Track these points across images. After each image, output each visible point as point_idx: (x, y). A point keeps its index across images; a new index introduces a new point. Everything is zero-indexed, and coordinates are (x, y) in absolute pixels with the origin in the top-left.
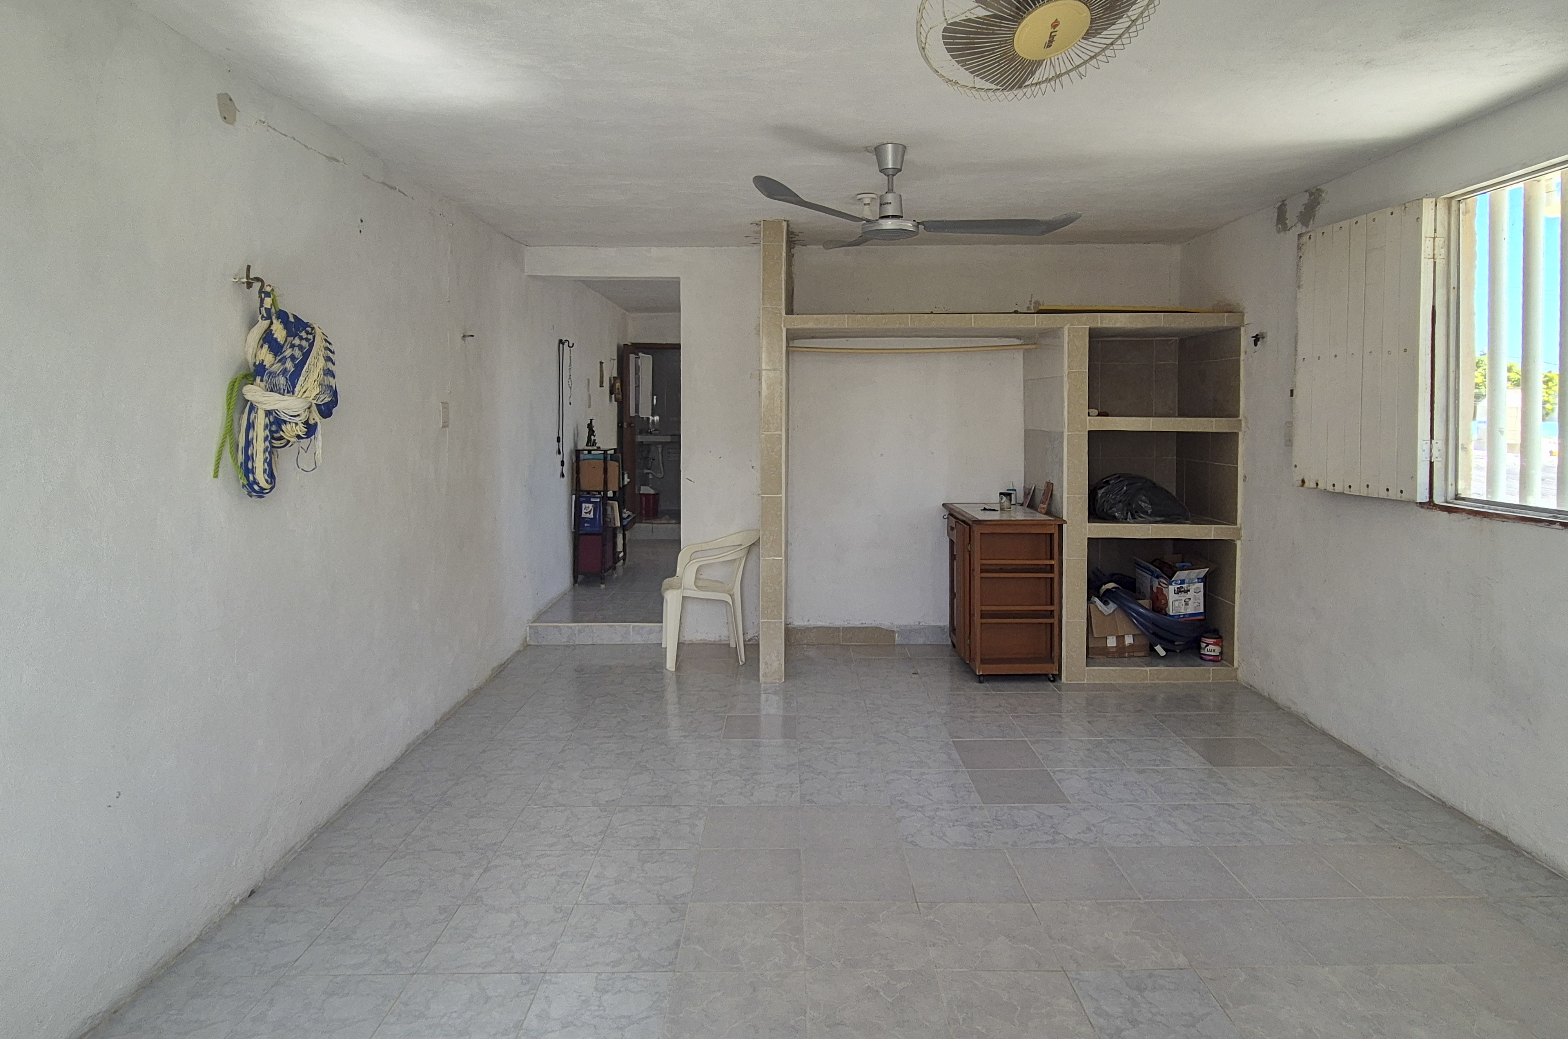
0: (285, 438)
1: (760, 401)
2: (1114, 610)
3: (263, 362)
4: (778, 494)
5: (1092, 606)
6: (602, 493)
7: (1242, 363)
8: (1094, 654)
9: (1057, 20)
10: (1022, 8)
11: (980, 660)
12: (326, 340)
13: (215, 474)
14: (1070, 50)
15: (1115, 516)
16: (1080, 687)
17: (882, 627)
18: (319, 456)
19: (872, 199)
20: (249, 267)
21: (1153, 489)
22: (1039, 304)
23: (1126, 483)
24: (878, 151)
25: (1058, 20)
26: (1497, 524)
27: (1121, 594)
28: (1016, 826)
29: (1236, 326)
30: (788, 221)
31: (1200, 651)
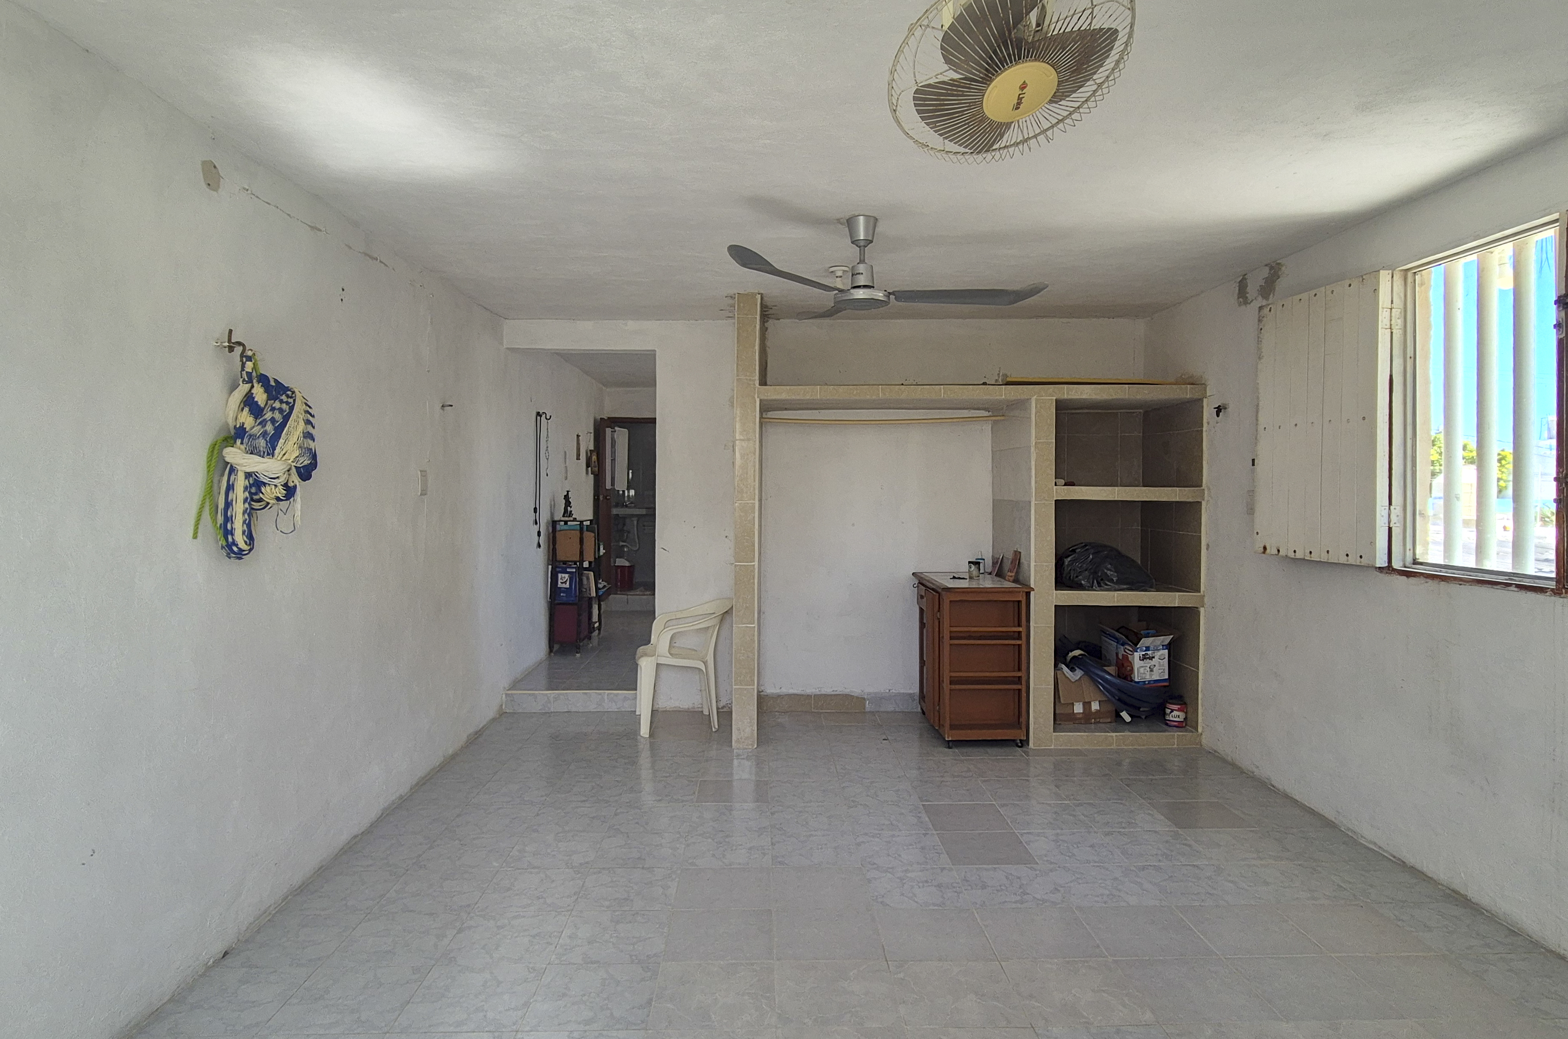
0: (264, 500)
1: (734, 473)
2: (1081, 677)
3: (243, 425)
4: (751, 562)
5: (1059, 672)
6: (578, 563)
7: (1204, 434)
8: (1060, 720)
9: (1024, 82)
10: (991, 70)
11: (949, 727)
12: (307, 405)
13: (194, 535)
14: (1037, 112)
15: (1081, 584)
16: (1048, 753)
17: (853, 694)
18: (298, 518)
19: (844, 271)
20: (231, 331)
21: (1118, 558)
22: (1007, 376)
23: (1092, 551)
24: (850, 223)
25: (1026, 82)
26: (1454, 588)
27: (1088, 661)
28: (984, 887)
29: (1200, 397)
30: (762, 294)
31: (1164, 717)
